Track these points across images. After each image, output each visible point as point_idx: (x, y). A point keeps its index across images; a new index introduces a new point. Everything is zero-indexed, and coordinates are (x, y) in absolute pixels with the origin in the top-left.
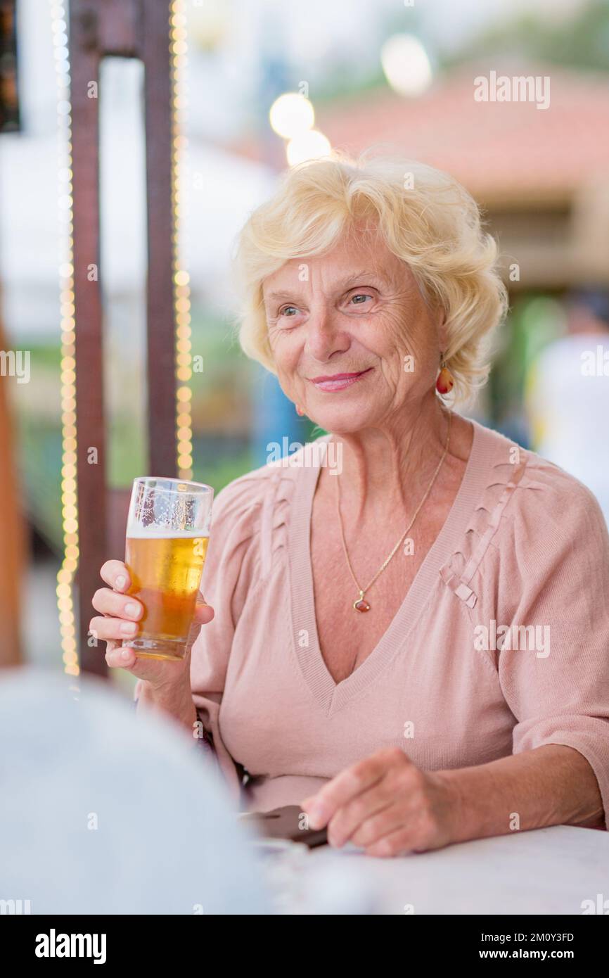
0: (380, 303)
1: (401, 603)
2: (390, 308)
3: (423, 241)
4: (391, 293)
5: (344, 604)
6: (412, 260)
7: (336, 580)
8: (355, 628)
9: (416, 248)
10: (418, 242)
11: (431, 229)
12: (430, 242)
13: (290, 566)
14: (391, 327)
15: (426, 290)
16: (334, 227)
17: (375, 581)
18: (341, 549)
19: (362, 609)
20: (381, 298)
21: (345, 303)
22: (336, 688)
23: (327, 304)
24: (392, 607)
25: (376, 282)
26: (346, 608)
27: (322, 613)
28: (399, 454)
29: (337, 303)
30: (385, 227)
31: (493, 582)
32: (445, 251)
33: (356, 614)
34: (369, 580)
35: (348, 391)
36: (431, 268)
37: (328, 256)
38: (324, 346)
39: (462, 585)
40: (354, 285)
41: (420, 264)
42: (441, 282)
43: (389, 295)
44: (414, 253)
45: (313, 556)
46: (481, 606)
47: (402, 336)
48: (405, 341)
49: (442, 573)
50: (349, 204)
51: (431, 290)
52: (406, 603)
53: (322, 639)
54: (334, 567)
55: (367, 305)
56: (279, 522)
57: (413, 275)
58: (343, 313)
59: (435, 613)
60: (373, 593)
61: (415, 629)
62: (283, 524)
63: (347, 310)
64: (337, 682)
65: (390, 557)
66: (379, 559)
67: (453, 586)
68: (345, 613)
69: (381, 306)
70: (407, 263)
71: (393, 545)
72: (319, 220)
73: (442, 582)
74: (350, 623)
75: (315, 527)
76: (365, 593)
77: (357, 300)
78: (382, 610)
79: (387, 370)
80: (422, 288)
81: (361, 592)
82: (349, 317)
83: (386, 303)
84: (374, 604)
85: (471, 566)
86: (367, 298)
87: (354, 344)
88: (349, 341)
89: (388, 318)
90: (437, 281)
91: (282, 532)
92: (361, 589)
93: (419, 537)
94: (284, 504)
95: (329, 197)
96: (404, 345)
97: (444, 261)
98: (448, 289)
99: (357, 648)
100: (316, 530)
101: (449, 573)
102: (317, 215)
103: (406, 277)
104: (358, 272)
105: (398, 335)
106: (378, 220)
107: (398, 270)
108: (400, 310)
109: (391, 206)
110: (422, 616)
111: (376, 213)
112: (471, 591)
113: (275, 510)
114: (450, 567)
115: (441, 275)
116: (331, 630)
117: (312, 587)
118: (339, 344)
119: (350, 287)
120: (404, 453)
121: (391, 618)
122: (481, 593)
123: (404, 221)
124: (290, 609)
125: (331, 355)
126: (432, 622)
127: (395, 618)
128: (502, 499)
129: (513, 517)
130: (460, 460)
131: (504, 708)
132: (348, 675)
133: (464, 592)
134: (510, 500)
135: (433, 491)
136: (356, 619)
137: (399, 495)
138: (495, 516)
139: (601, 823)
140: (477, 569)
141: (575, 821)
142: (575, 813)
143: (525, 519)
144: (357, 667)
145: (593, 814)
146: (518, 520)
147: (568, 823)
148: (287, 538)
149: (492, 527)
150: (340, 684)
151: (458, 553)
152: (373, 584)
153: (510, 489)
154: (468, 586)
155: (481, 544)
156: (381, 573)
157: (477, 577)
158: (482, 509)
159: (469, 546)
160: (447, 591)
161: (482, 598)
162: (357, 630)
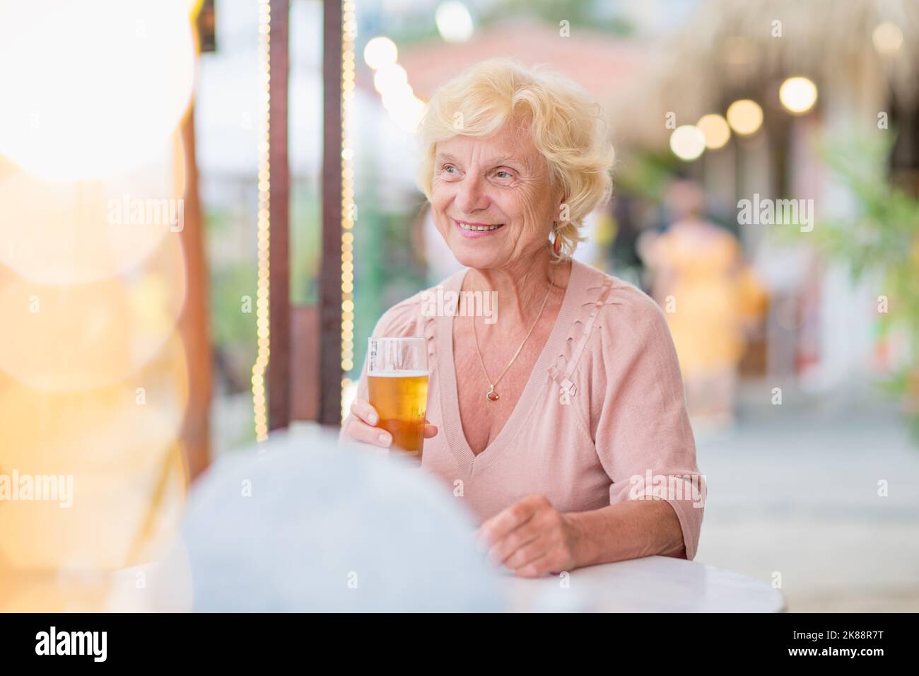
0: (518, 181)
1: (520, 394)
2: (524, 186)
3: (562, 144)
4: (528, 176)
5: (479, 395)
6: (549, 156)
7: (473, 377)
8: (487, 413)
9: (555, 148)
10: (557, 144)
11: (571, 135)
12: (567, 145)
13: (439, 369)
14: (523, 200)
15: (554, 178)
16: (498, 120)
17: (501, 378)
18: (476, 354)
19: (494, 399)
20: (519, 177)
21: (492, 175)
22: (475, 459)
23: (479, 174)
24: (514, 398)
25: (518, 166)
26: (481, 398)
27: (463, 402)
28: (517, 289)
29: (487, 174)
30: (536, 127)
31: (587, 376)
32: (578, 154)
33: (488, 403)
34: (497, 377)
35: (480, 239)
36: (561, 164)
37: (489, 139)
38: (470, 204)
39: (565, 379)
40: (503, 164)
41: (556, 160)
42: (568, 176)
43: (526, 177)
44: (552, 151)
45: (456, 361)
46: (580, 394)
47: (529, 209)
48: (530, 212)
49: (550, 371)
50: (513, 106)
51: (558, 179)
52: (524, 393)
53: (464, 422)
54: (471, 367)
55: (507, 180)
56: (429, 337)
57: (547, 166)
58: (490, 182)
59: (546, 401)
60: (499, 387)
61: (532, 412)
62: (432, 338)
63: (492, 180)
64: (476, 454)
65: (513, 360)
66: (504, 362)
67: (559, 381)
68: (479, 402)
69: (518, 183)
70: (545, 157)
71: (514, 352)
72: (488, 111)
73: (551, 378)
74: (484, 410)
75: (456, 338)
76: (494, 387)
77: (500, 175)
78: (507, 399)
79: (513, 231)
80: (551, 175)
81: (492, 386)
82: (494, 186)
83: (522, 182)
84: (501, 395)
85: (571, 365)
86: (507, 176)
87: (492, 205)
88: (489, 203)
89: (522, 193)
90: (565, 175)
91: (431, 344)
92: (492, 383)
93: (534, 346)
94: (432, 322)
95: (500, 94)
96: (529, 215)
97: (576, 161)
98: (573, 182)
99: (490, 428)
100: (458, 341)
101: (555, 370)
102: (487, 108)
103: (541, 167)
104: (508, 155)
105: (526, 207)
106: (531, 122)
107: (535, 160)
108: (530, 189)
109: (544, 112)
110: (536, 404)
111: (531, 116)
112: (572, 384)
113: (425, 327)
114: (556, 367)
115: (570, 172)
116: (470, 415)
117: (455, 385)
118: (481, 205)
119: (500, 165)
120: (521, 288)
121: (514, 406)
122: (580, 385)
123: (551, 124)
124: (439, 401)
125: (472, 211)
126: (544, 408)
127: (517, 406)
128: (593, 314)
129: (600, 327)
130: (561, 290)
131: (599, 468)
132: (484, 448)
133: (566, 385)
134: (598, 314)
135: (544, 313)
136: (488, 407)
137: (519, 317)
138: (588, 327)
139: (683, 554)
140: (576, 367)
141: (665, 553)
142: (665, 546)
143: (609, 328)
144: (491, 442)
145: (677, 548)
146: (604, 331)
147: (659, 554)
148: (436, 348)
149: (586, 334)
150: (479, 455)
151: (562, 356)
152: (500, 381)
153: (598, 307)
154: (570, 379)
155: (579, 347)
156: (505, 373)
157: (575, 375)
158: (578, 322)
159: (570, 349)
160: (554, 383)
161: (580, 388)
162: (489, 414)
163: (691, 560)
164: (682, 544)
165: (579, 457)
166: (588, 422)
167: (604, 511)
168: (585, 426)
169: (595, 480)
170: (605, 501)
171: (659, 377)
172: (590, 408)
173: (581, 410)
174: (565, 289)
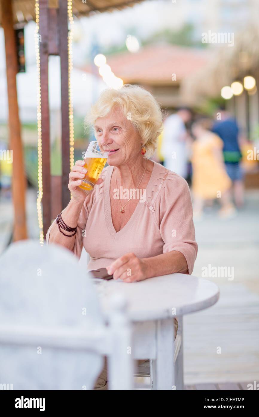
1: (134, 211)
5: (118, 210)
8: (120, 217)
13: (104, 199)
17: (126, 205)
19: (123, 212)
20: (121, 129)
21: (112, 130)
22: (117, 234)
23: (107, 130)
24: (131, 212)
25: (119, 125)
26: (118, 212)
28: (131, 171)
29: (110, 130)
31: (159, 205)
34: (124, 204)
39: (151, 206)
46: (156, 212)
49: (145, 203)
57: (131, 123)
58: (111, 133)
59: (143, 214)
60: (125, 208)
62: (102, 187)
64: (117, 232)
67: (148, 206)
69: (121, 132)
73: (145, 205)
76: (123, 208)
77: (115, 130)
78: (128, 213)
82: (113, 134)
84: (125, 211)
85: (153, 201)
88: (112, 141)
91: (102, 189)
99: (121, 223)
101: (147, 203)
107: (127, 122)
110: (140, 215)
112: (153, 208)
114: (147, 201)
118: (109, 142)
120: (133, 171)
124: (104, 211)
126: (142, 216)
128: (161, 182)
129: (165, 187)
130: (149, 172)
131: (162, 240)
132: (119, 231)
133: (151, 208)
134: (163, 183)
135: (142, 180)
136: (121, 215)
137: (132, 182)
138: (160, 187)
139: (187, 272)
140: (155, 202)
141: (180, 272)
142: (180, 269)
143: (168, 188)
144: (121, 229)
145: (185, 269)
146: (166, 188)
147: (178, 272)
148: (103, 191)
149: (159, 190)
150: (118, 232)
151: (149, 197)
152: (125, 206)
153: (163, 180)
154: (152, 206)
155: (156, 195)
156: (128, 203)
157: (155, 204)
158: (156, 185)
159: (152, 195)
160: (146, 208)
161: (156, 210)
162: (121, 218)
163: (190, 274)
164: (187, 268)
165: (154, 235)
166: (159, 223)
167: (160, 256)
168: (157, 224)
169: (159, 244)
170: (162, 252)
171: (184, 206)
172: (159, 217)
173: (156, 218)
174: (151, 172)
